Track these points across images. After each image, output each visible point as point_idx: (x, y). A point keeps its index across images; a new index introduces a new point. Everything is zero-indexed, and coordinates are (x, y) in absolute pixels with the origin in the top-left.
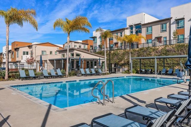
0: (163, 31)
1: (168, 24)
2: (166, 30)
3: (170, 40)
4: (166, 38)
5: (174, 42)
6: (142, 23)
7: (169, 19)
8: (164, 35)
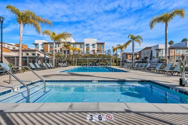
0: (81, 48)
1: (83, 45)
2: (82, 48)
3: (84, 52)
4: (82, 51)
5: (85, 53)
6: (71, 42)
7: (84, 43)
8: (81, 49)
